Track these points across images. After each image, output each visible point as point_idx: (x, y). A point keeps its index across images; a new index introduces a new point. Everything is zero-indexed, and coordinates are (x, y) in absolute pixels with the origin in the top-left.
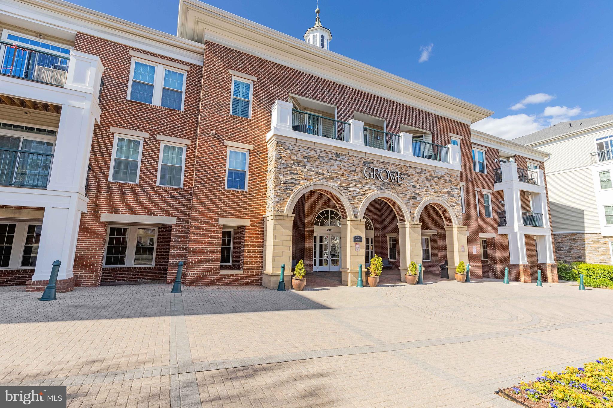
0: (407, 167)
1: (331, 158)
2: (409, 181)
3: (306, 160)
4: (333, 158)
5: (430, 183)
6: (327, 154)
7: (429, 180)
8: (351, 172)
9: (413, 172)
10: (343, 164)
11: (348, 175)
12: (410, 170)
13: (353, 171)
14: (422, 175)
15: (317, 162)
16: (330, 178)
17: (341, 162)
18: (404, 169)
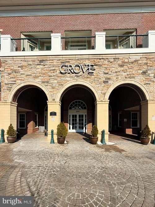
0: (100, 59)
1: (37, 64)
2: (101, 70)
3: (20, 68)
4: (38, 64)
5: (122, 69)
6: (33, 62)
7: (122, 66)
8: (51, 71)
9: (106, 62)
10: (46, 66)
11: (49, 73)
12: (103, 61)
13: (52, 70)
14: (114, 63)
15: (27, 68)
16: (36, 77)
17: (44, 65)
18: (97, 61)
